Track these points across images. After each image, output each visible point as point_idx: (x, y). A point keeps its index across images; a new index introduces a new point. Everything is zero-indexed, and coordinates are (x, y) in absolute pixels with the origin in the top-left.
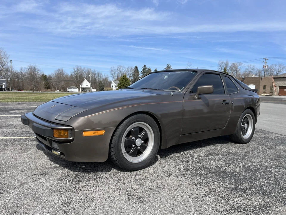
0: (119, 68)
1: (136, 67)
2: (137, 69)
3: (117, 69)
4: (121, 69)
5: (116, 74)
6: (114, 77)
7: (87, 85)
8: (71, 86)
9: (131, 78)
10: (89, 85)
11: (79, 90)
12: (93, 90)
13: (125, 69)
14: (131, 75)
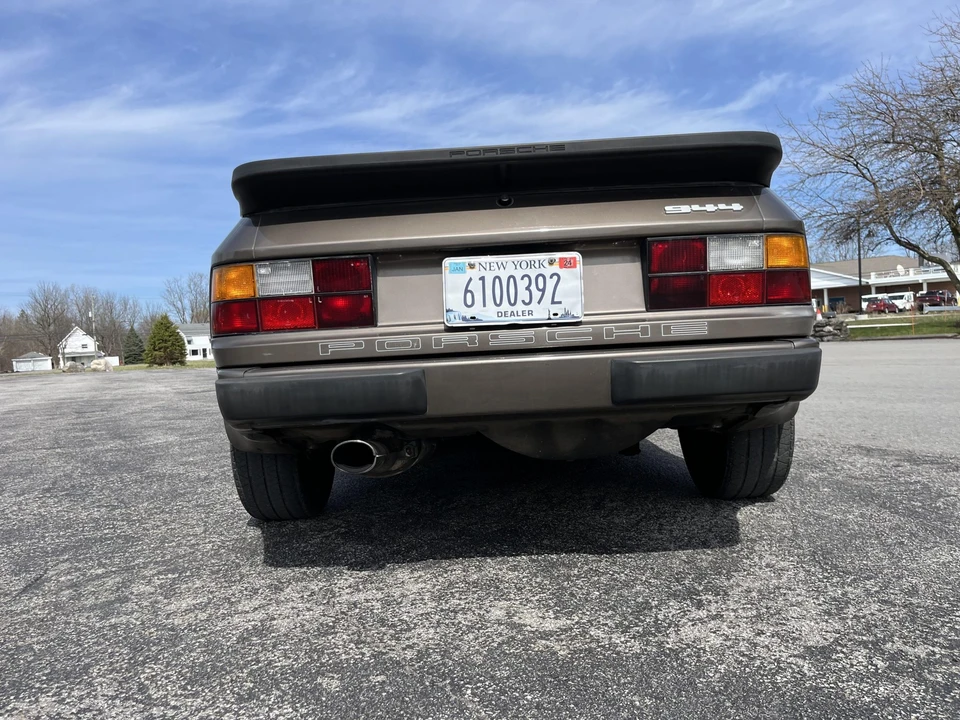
3: (190, 287)
4: (204, 284)
6: (181, 312)
7: (84, 346)
8: (27, 351)
10: (92, 345)
11: (55, 363)
12: (107, 358)
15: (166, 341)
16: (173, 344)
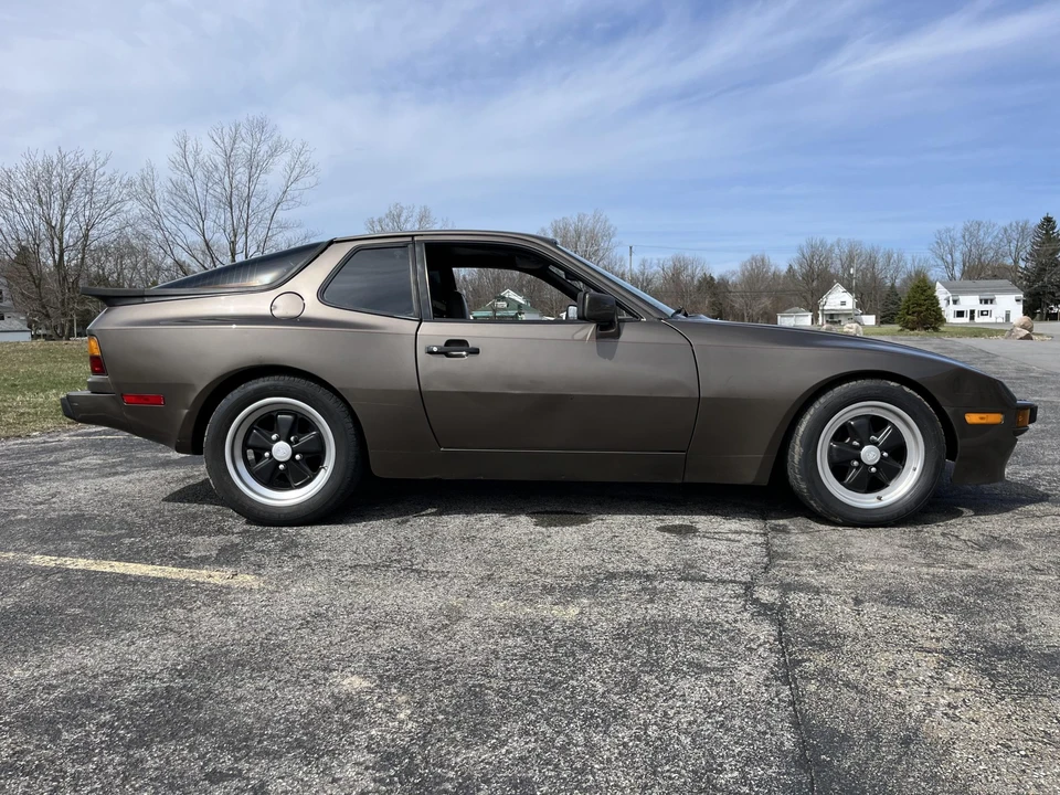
0: (971, 233)
1: (1048, 220)
2: (1054, 228)
3: (964, 237)
4: (981, 233)
5: (958, 256)
6: (950, 266)
7: (843, 303)
8: (791, 306)
9: (1022, 264)
10: (851, 302)
11: (815, 319)
12: (864, 317)
13: (995, 233)
14: (1023, 254)
15: (920, 305)
16: (927, 309)
